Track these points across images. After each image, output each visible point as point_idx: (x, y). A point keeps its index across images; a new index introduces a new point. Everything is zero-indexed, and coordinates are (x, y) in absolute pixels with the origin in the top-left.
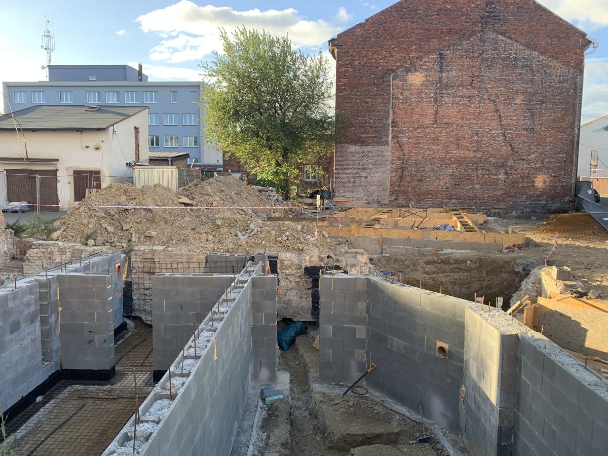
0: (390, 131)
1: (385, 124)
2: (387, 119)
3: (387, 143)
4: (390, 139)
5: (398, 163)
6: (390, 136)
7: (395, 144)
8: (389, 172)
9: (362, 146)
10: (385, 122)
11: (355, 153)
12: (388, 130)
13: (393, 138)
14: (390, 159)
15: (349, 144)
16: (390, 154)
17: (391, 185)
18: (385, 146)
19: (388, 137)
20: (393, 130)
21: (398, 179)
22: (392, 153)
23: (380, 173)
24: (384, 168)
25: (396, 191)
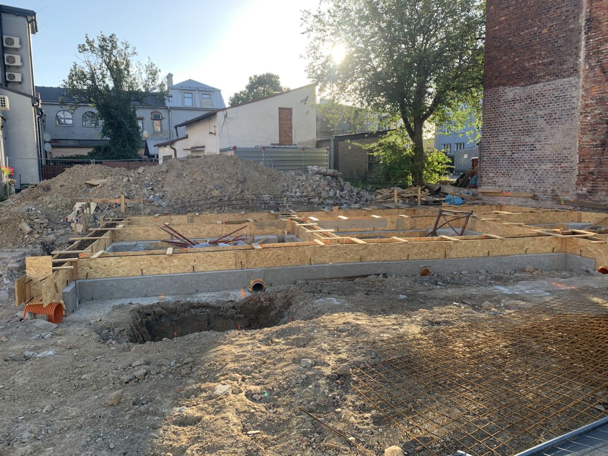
0: (583, 43)
1: (572, 30)
2: (576, 17)
3: (575, 71)
4: (582, 59)
5: (597, 112)
6: (582, 54)
7: (592, 68)
8: (577, 133)
9: (527, 85)
10: (572, 26)
11: (514, 101)
12: (578, 41)
13: (588, 57)
14: (580, 104)
15: (504, 85)
16: (582, 92)
17: (582, 161)
18: (571, 78)
19: (578, 56)
20: (588, 39)
21: (596, 146)
22: (586, 90)
23: (559, 136)
24: (567, 125)
25: (592, 173)
